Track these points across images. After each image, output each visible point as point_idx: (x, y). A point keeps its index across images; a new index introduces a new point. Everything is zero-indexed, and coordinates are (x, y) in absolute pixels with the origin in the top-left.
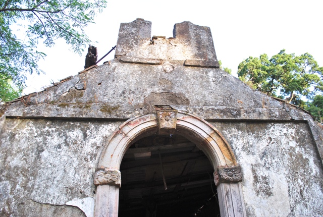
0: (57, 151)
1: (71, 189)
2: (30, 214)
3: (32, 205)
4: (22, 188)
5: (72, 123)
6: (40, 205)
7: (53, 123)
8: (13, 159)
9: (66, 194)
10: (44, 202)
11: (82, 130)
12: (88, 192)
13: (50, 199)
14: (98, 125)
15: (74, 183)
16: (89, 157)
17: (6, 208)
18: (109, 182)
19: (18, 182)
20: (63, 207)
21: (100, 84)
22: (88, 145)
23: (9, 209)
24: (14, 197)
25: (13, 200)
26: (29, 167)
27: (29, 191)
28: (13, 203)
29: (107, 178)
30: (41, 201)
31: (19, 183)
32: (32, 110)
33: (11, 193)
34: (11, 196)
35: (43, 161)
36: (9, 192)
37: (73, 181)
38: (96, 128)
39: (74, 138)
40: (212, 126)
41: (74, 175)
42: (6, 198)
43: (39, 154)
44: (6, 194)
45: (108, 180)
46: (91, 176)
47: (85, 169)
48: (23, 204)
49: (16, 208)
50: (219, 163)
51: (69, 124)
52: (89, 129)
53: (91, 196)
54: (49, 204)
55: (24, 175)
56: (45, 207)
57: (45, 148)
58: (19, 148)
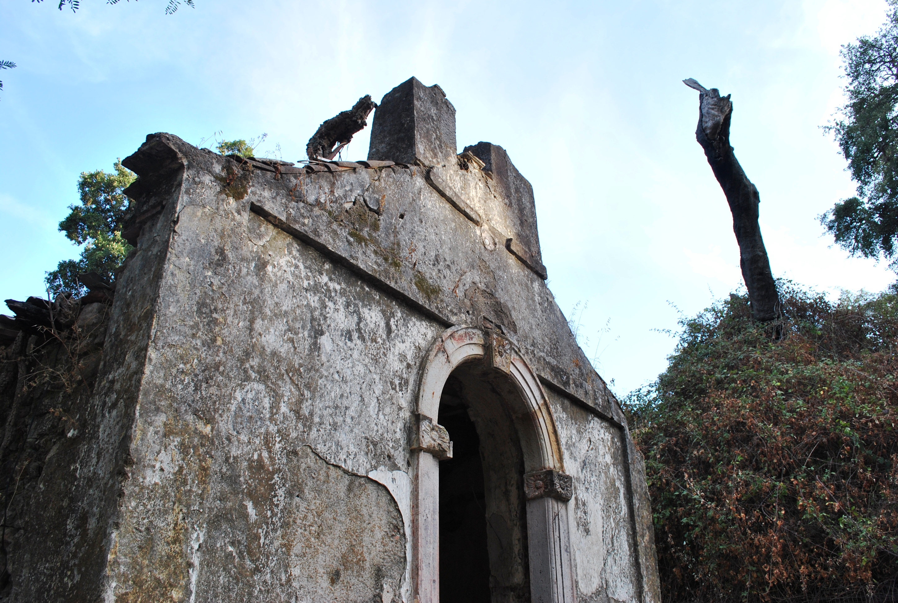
0: (346, 344)
1: (375, 445)
2: (309, 483)
3: (311, 460)
4: (292, 415)
5: (367, 289)
6: (325, 464)
7: (335, 269)
8: (268, 329)
9: (367, 454)
10: (332, 461)
11: (383, 312)
12: (400, 458)
13: (343, 456)
14: (407, 316)
15: (377, 431)
16: (397, 382)
17: (265, 454)
18: (437, 448)
19: (283, 396)
20: (362, 481)
21: (402, 216)
22: (393, 353)
23: (271, 458)
24: (279, 431)
25: (278, 439)
26: (301, 365)
27: (304, 426)
28: (278, 446)
29: (435, 441)
30: (328, 458)
31: (286, 399)
32: (304, 217)
33: (271, 419)
34: (273, 429)
35: (324, 358)
36: (268, 416)
37: (376, 428)
38: (404, 320)
39: (372, 326)
40: (543, 390)
41: (378, 414)
42: (263, 430)
43: (316, 337)
44: (261, 419)
45: (436, 444)
46: (403, 425)
47: (394, 407)
48: (295, 453)
49: (285, 461)
50: (546, 462)
51: (362, 288)
52: (394, 317)
53: (404, 469)
54: (339, 467)
55: (293, 382)
56: (333, 472)
57: (324, 327)
58: (277, 304)
